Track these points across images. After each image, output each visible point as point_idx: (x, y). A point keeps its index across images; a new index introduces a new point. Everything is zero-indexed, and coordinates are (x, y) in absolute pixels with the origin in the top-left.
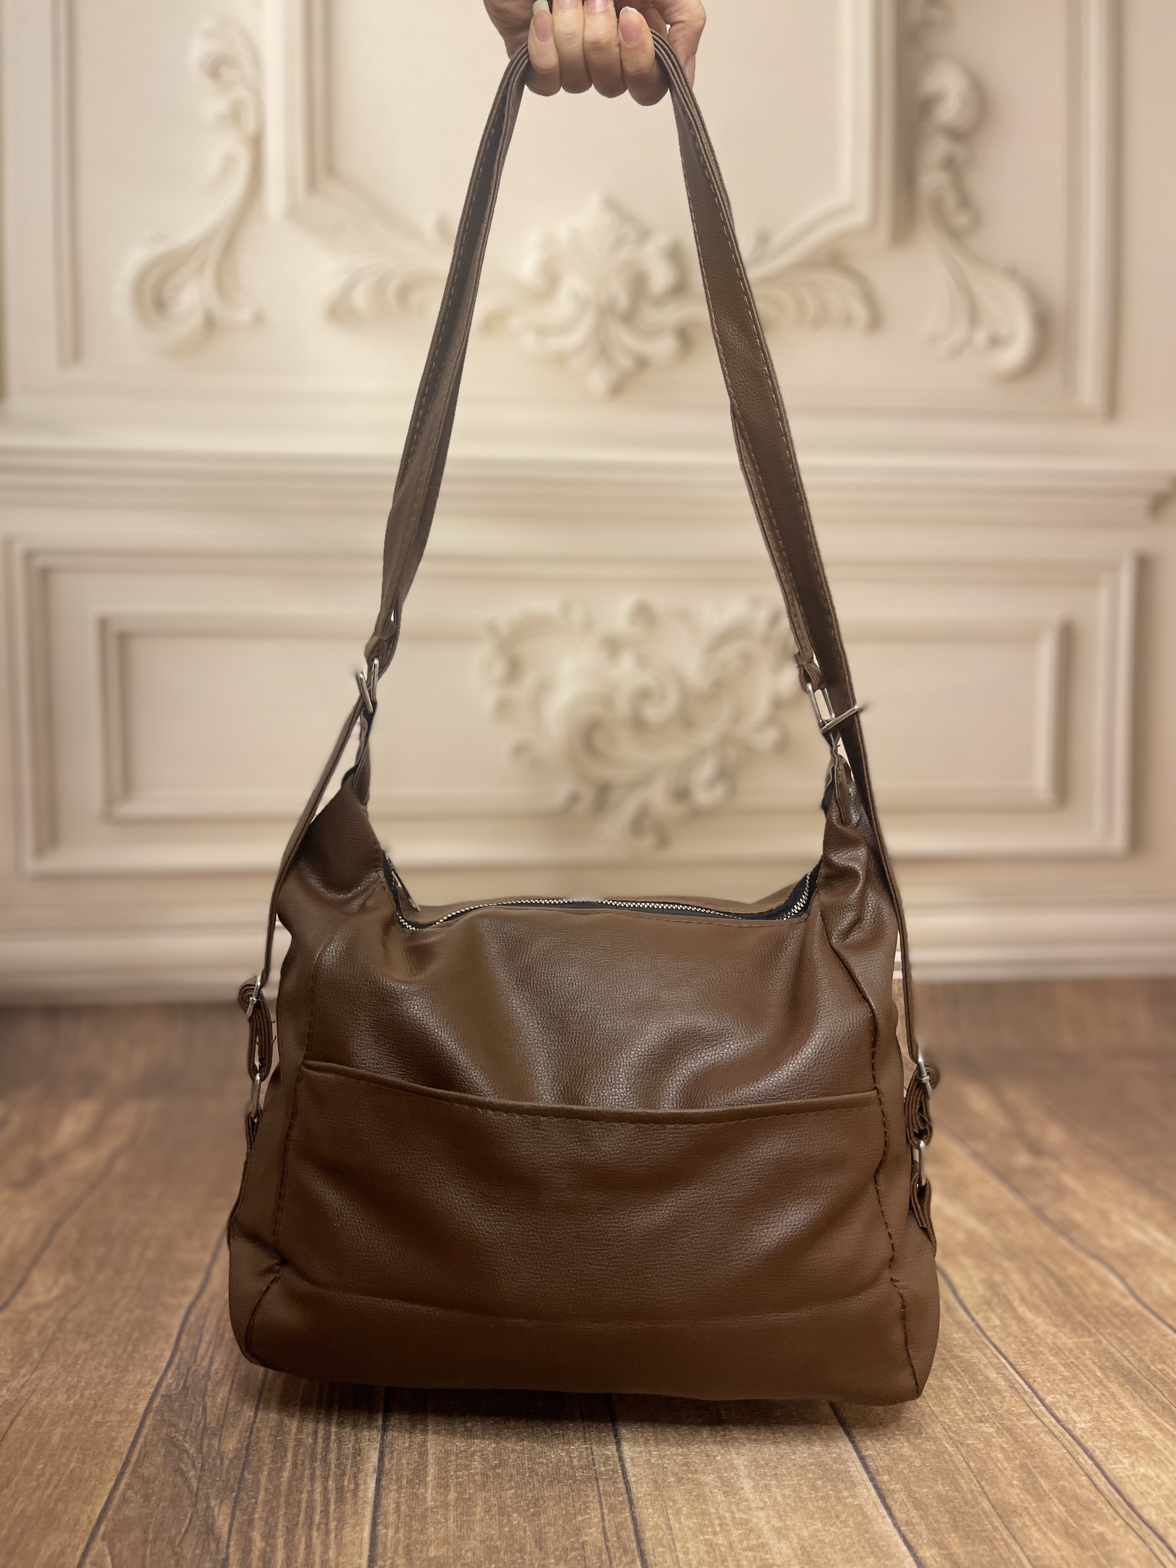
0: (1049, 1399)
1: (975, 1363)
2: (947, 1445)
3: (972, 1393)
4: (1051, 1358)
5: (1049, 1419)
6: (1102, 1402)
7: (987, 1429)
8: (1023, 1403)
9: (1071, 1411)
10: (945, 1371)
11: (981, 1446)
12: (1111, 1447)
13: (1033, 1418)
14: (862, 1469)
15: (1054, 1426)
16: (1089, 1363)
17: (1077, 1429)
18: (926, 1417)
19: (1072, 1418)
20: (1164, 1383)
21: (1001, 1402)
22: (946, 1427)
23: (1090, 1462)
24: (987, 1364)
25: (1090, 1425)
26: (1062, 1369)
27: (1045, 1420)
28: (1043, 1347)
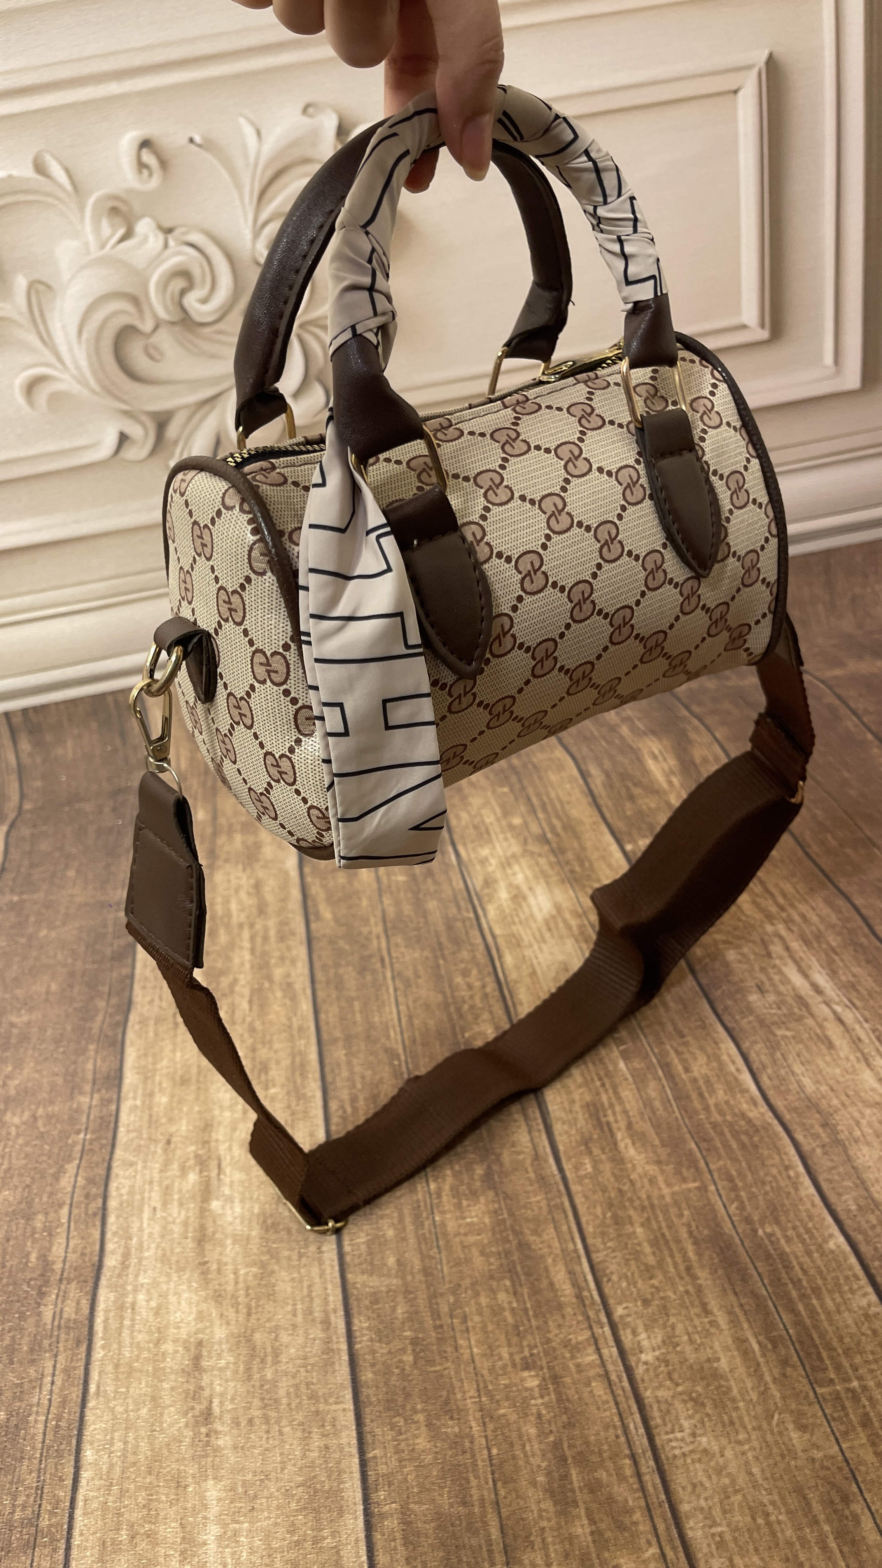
0: (619, 1311)
1: (542, 1257)
2: (473, 1424)
3: (527, 1314)
4: (639, 1230)
5: (610, 1352)
6: (683, 1305)
7: (532, 1381)
8: (586, 1325)
9: (641, 1329)
10: (504, 1278)
11: (513, 1417)
12: (673, 1397)
13: (591, 1349)
14: (358, 1483)
15: (614, 1363)
16: (684, 1233)
17: (640, 1365)
18: (462, 1367)
19: (639, 1342)
20: (768, 1256)
21: (559, 1326)
22: (481, 1385)
23: (642, 1431)
24: (557, 1255)
25: (657, 1353)
26: (648, 1249)
27: (605, 1352)
28: (635, 1208)
